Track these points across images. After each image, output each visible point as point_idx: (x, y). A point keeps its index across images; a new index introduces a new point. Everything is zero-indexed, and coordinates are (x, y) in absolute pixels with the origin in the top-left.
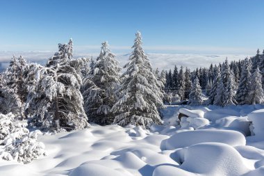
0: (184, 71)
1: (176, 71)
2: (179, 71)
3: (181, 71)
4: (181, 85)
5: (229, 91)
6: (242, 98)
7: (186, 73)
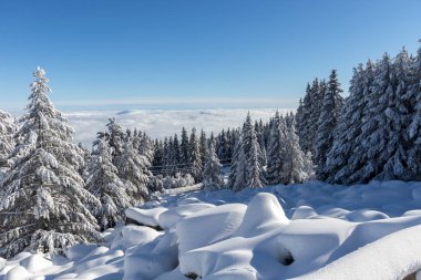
0: (198, 135)
1: (184, 135)
2: (189, 135)
3: (193, 136)
4: (194, 158)
5: (253, 164)
6: (275, 174)
7: (203, 138)
